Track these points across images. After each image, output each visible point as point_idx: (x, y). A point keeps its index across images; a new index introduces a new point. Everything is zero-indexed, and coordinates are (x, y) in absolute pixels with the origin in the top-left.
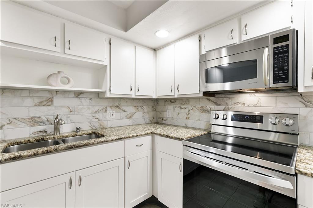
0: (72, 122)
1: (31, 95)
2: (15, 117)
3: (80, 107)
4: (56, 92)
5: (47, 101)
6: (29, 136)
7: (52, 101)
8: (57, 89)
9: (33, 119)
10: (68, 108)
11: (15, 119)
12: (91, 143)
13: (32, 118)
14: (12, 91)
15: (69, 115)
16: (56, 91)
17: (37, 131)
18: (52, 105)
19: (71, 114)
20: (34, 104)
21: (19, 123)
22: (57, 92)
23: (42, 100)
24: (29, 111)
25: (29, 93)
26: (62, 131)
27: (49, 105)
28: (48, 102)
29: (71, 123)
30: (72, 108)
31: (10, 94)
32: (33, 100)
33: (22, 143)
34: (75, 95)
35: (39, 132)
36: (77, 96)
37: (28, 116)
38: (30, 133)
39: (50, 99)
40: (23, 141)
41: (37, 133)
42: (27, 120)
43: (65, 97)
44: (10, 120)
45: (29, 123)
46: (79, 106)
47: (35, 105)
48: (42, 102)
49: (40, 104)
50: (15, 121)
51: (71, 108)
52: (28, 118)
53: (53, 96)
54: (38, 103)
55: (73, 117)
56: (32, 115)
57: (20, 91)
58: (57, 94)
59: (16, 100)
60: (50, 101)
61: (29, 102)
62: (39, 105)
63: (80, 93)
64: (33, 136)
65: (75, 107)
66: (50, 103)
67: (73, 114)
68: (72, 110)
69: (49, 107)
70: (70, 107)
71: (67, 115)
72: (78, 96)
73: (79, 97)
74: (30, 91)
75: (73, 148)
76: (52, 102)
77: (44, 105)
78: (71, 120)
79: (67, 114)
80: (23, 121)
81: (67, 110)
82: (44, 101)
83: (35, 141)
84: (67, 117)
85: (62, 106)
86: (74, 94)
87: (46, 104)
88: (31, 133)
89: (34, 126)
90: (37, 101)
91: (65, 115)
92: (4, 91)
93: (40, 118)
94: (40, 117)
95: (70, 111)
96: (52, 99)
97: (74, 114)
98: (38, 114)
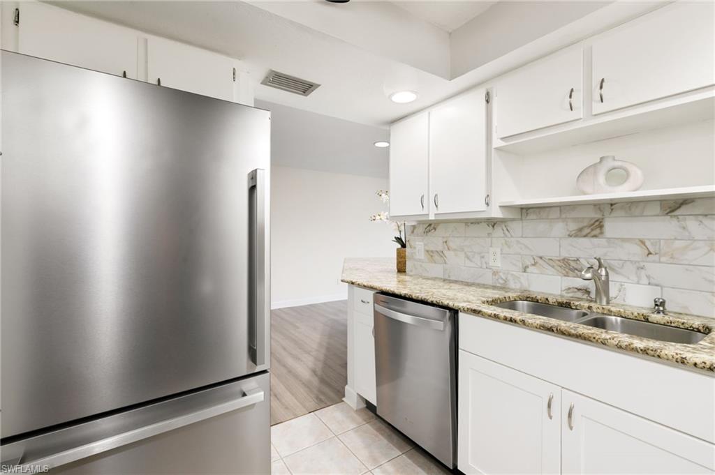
0: (652, 281)
1: (564, 216)
2: (541, 255)
3: (678, 244)
4: (609, 206)
5: (592, 227)
6: (559, 293)
7: (601, 227)
8: (611, 200)
9: (565, 262)
10: (640, 243)
11: (541, 258)
12: (597, 337)
13: (564, 260)
14: (538, 210)
15: (642, 264)
16: (611, 202)
17: (573, 288)
18: (600, 236)
19: (649, 262)
20: (568, 233)
21: (546, 265)
22: (612, 205)
23: (581, 225)
24: (560, 246)
25: (561, 211)
26: (624, 300)
27: (595, 236)
28: (592, 230)
29: (649, 284)
30: (652, 244)
31: (535, 217)
32: (567, 225)
33: (537, 301)
34: (661, 209)
35: (576, 290)
36: (668, 211)
37: (558, 255)
38: (561, 288)
39: (597, 223)
40: (539, 297)
41: (571, 290)
42: (557, 262)
43: (632, 217)
44: (534, 259)
45: (559, 268)
46: (676, 239)
47: (569, 235)
48: (580, 230)
49: (579, 233)
50: (540, 261)
51: (648, 244)
52: (558, 259)
53: (603, 215)
54: (574, 232)
55: (655, 269)
56: (564, 254)
57: (547, 209)
58: (612, 210)
59: (542, 226)
60: (597, 227)
61: (559, 228)
62: (576, 236)
63: (681, 201)
64: (566, 295)
65: (662, 242)
66: (597, 232)
67: (654, 262)
68: (652, 251)
69: (595, 240)
70: (646, 241)
71: (639, 262)
72: (673, 211)
73: (677, 213)
74: (562, 208)
75: (553, 331)
76: (601, 229)
77: (585, 236)
78: (648, 277)
79: (639, 260)
80: (551, 262)
81: (637, 250)
82: (585, 227)
83: (556, 304)
84: (638, 268)
85: (623, 240)
86: (661, 204)
87: (589, 233)
88: (563, 288)
89: (568, 276)
90: (573, 227)
91: (631, 262)
92: (529, 211)
93: (578, 262)
94: (578, 260)
95: (647, 252)
96: (601, 222)
97: (660, 262)
98: (573, 254)
